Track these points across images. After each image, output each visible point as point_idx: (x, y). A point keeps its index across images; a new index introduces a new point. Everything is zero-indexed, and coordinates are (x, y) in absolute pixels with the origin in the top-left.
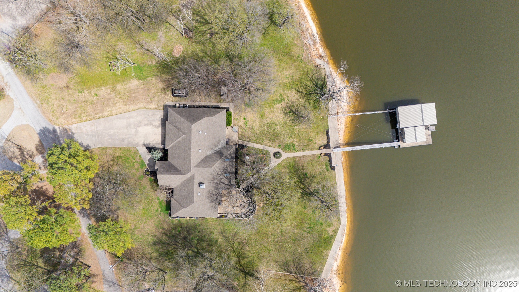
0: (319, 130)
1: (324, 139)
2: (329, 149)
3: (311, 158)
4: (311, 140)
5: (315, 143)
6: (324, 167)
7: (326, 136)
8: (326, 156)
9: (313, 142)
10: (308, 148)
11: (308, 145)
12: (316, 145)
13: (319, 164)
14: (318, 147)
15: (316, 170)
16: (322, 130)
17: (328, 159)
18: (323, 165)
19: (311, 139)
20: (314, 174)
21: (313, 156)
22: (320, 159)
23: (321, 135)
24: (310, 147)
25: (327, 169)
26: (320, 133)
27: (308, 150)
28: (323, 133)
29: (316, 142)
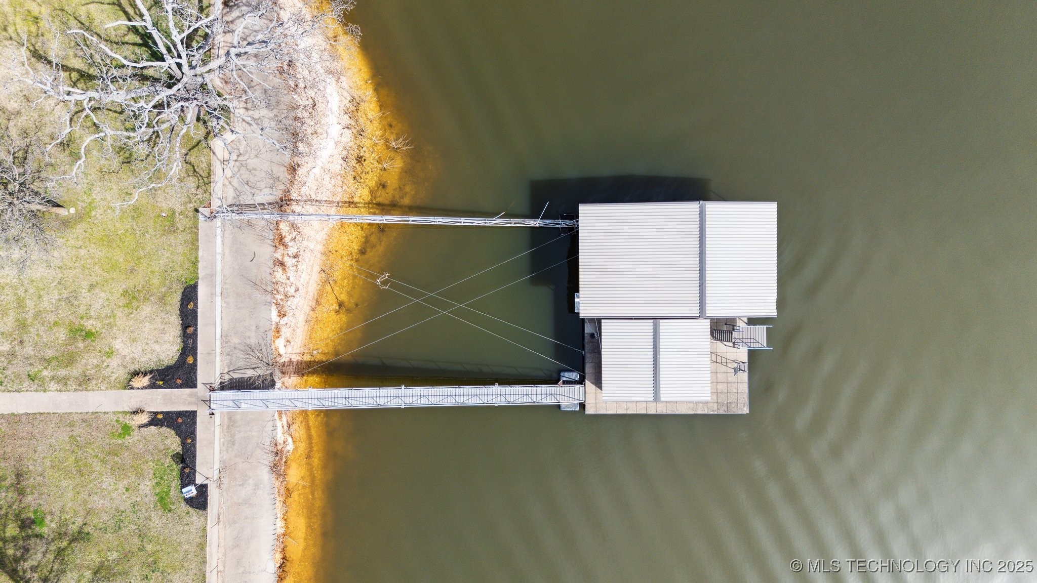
0: (137, 280)
1: (163, 332)
2: (187, 391)
3: (77, 431)
4: (89, 335)
5: (110, 353)
6: (147, 487)
7: (175, 320)
8: (164, 429)
9: (99, 344)
10: (63, 372)
11: (70, 360)
12: (114, 362)
13: (118, 470)
14: (122, 374)
15: (97, 502)
16: (156, 281)
17: (174, 443)
18: (140, 476)
19: (89, 325)
20: (79, 521)
21: (91, 420)
22: (128, 440)
23: (147, 310)
24: (76, 371)
25: (162, 499)
26: (146, 299)
27: (64, 382)
28: (162, 299)
29: (118, 345)
